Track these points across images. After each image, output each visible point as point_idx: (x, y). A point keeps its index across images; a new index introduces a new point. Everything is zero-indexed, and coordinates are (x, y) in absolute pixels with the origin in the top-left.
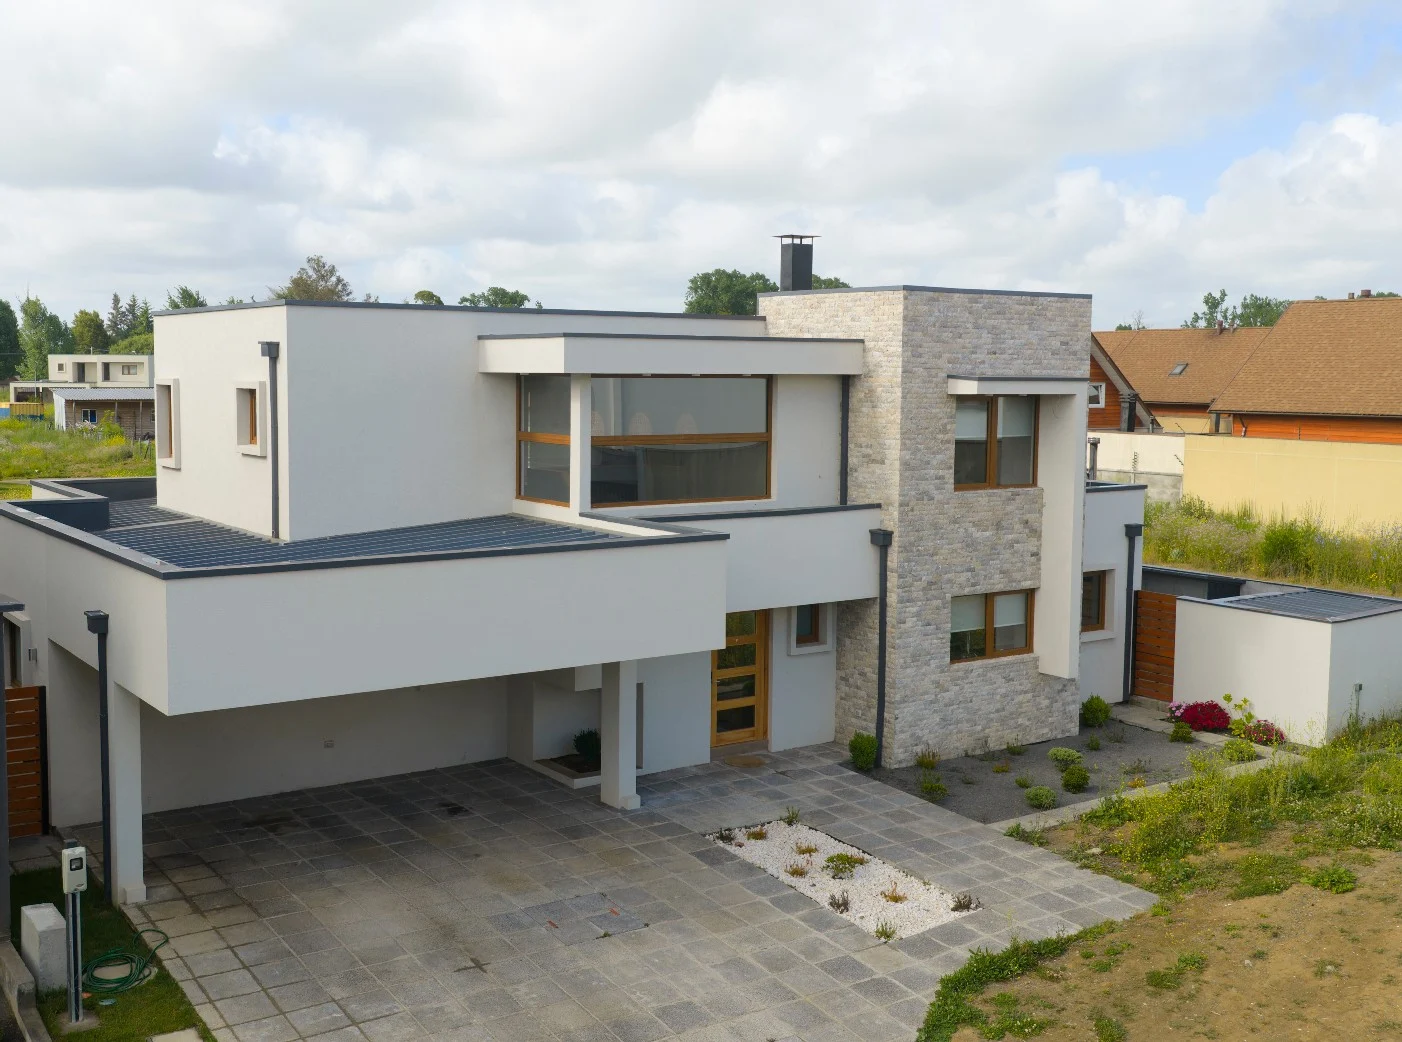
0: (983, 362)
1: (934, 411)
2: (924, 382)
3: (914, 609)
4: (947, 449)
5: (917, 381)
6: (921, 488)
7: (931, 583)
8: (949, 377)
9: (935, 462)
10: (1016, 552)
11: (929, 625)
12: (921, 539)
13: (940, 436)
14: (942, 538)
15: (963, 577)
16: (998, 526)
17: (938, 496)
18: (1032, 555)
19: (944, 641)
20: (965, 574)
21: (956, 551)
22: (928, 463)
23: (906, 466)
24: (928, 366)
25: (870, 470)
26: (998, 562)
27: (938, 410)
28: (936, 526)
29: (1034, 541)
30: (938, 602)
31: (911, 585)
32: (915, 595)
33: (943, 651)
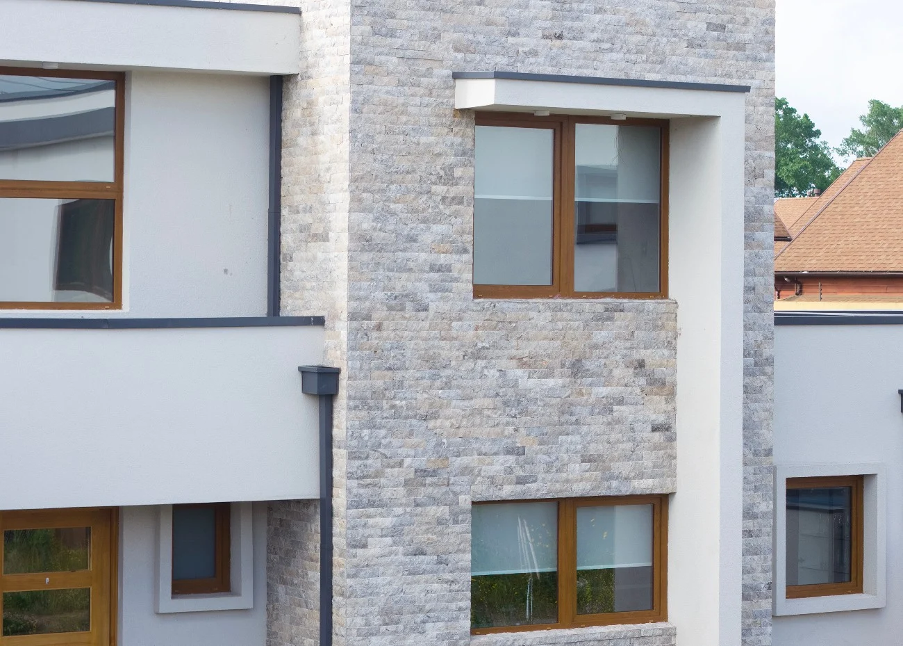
0: (534, 53)
1: (423, 140)
2: (401, 84)
3: (388, 522)
4: (456, 215)
5: (386, 79)
6: (398, 286)
7: (422, 473)
8: (457, 76)
9: (427, 238)
10: (618, 421)
11: (423, 553)
12: (401, 385)
13: (440, 189)
14: (447, 385)
15: (498, 465)
16: (577, 369)
17: (436, 303)
18: (655, 429)
19: (455, 587)
20: (501, 458)
21: (480, 412)
22: (412, 239)
23: (363, 242)
24: (409, 53)
25: (310, 254)
26: (577, 438)
27: (432, 139)
28: (432, 361)
29: (658, 402)
30: (443, 511)
31: (378, 474)
32: (386, 494)
33: (453, 606)
